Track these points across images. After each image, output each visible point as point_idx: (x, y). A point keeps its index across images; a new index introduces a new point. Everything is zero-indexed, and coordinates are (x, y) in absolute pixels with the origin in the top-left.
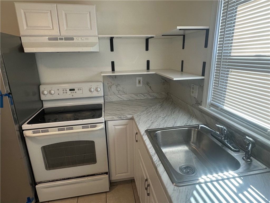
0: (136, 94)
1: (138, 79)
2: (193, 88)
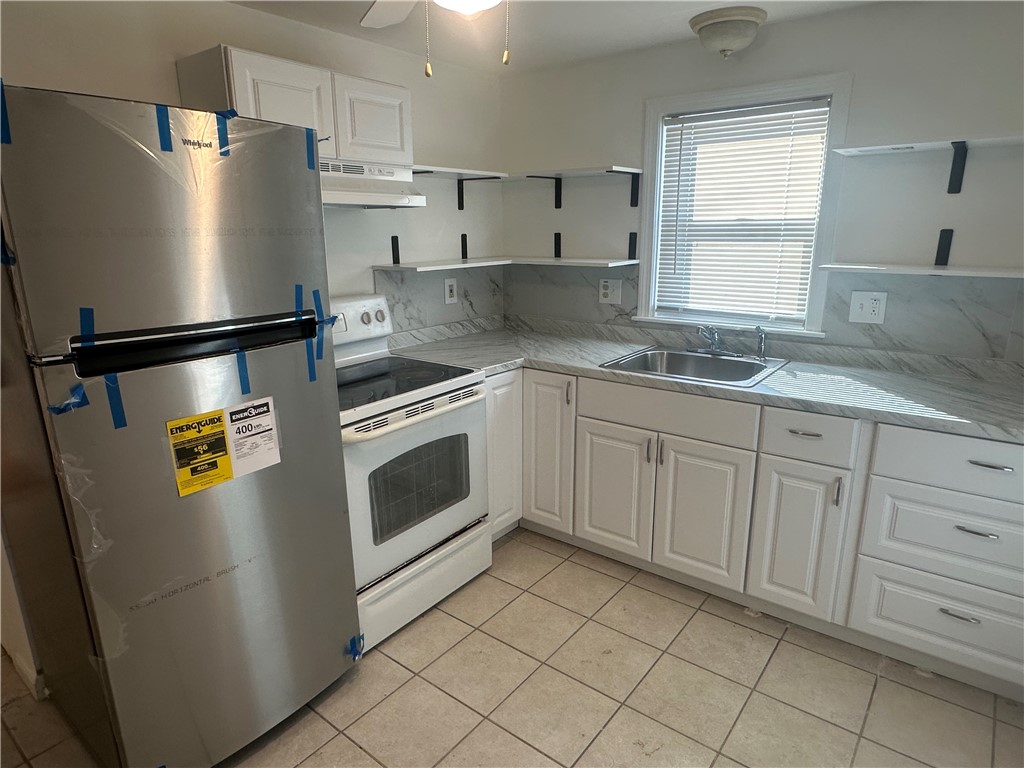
0: (448, 325)
1: (448, 282)
2: (606, 287)
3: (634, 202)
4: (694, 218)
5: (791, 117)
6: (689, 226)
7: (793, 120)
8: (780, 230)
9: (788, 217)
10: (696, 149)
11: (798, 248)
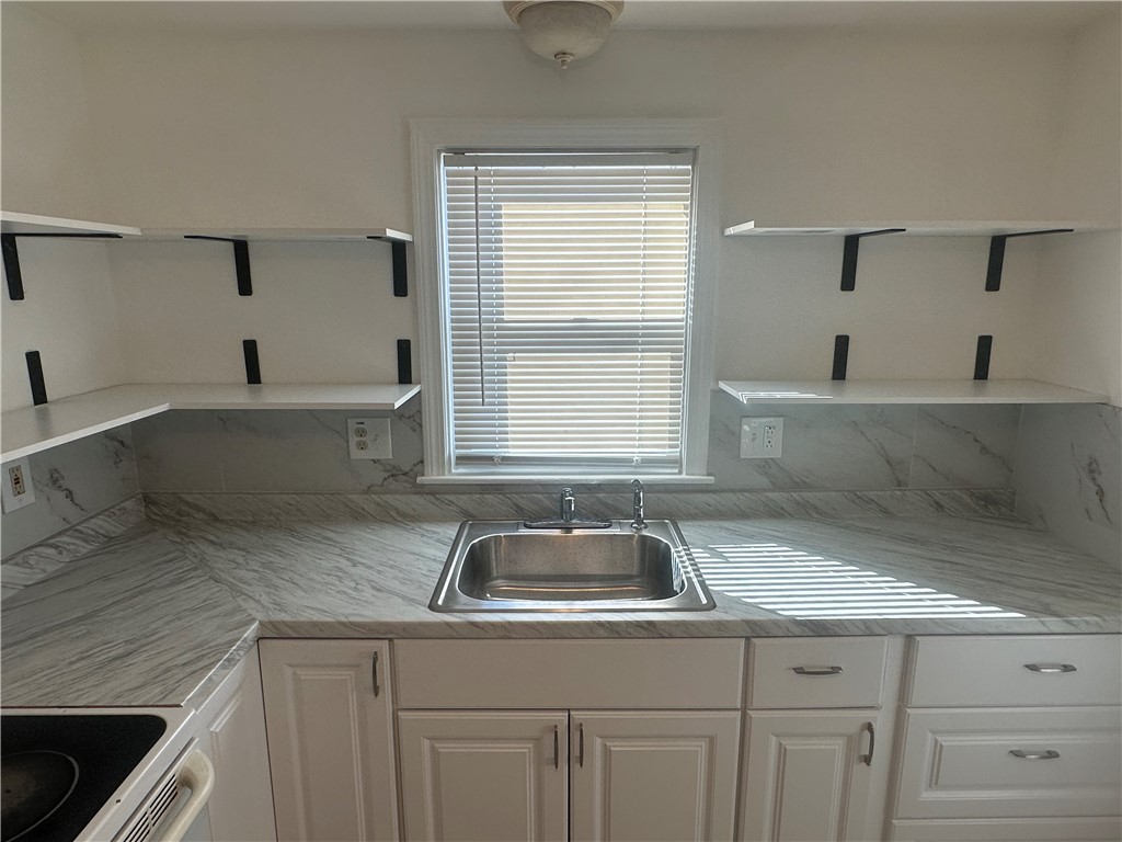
2: (361, 433)
3: (400, 288)
4: (505, 317)
5: (641, 173)
6: (499, 329)
7: (645, 178)
8: (636, 335)
9: (646, 316)
10: (500, 208)
11: (664, 360)
